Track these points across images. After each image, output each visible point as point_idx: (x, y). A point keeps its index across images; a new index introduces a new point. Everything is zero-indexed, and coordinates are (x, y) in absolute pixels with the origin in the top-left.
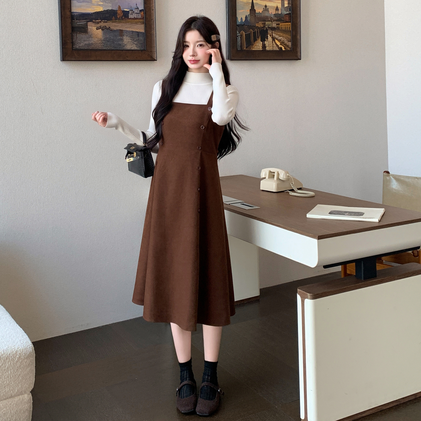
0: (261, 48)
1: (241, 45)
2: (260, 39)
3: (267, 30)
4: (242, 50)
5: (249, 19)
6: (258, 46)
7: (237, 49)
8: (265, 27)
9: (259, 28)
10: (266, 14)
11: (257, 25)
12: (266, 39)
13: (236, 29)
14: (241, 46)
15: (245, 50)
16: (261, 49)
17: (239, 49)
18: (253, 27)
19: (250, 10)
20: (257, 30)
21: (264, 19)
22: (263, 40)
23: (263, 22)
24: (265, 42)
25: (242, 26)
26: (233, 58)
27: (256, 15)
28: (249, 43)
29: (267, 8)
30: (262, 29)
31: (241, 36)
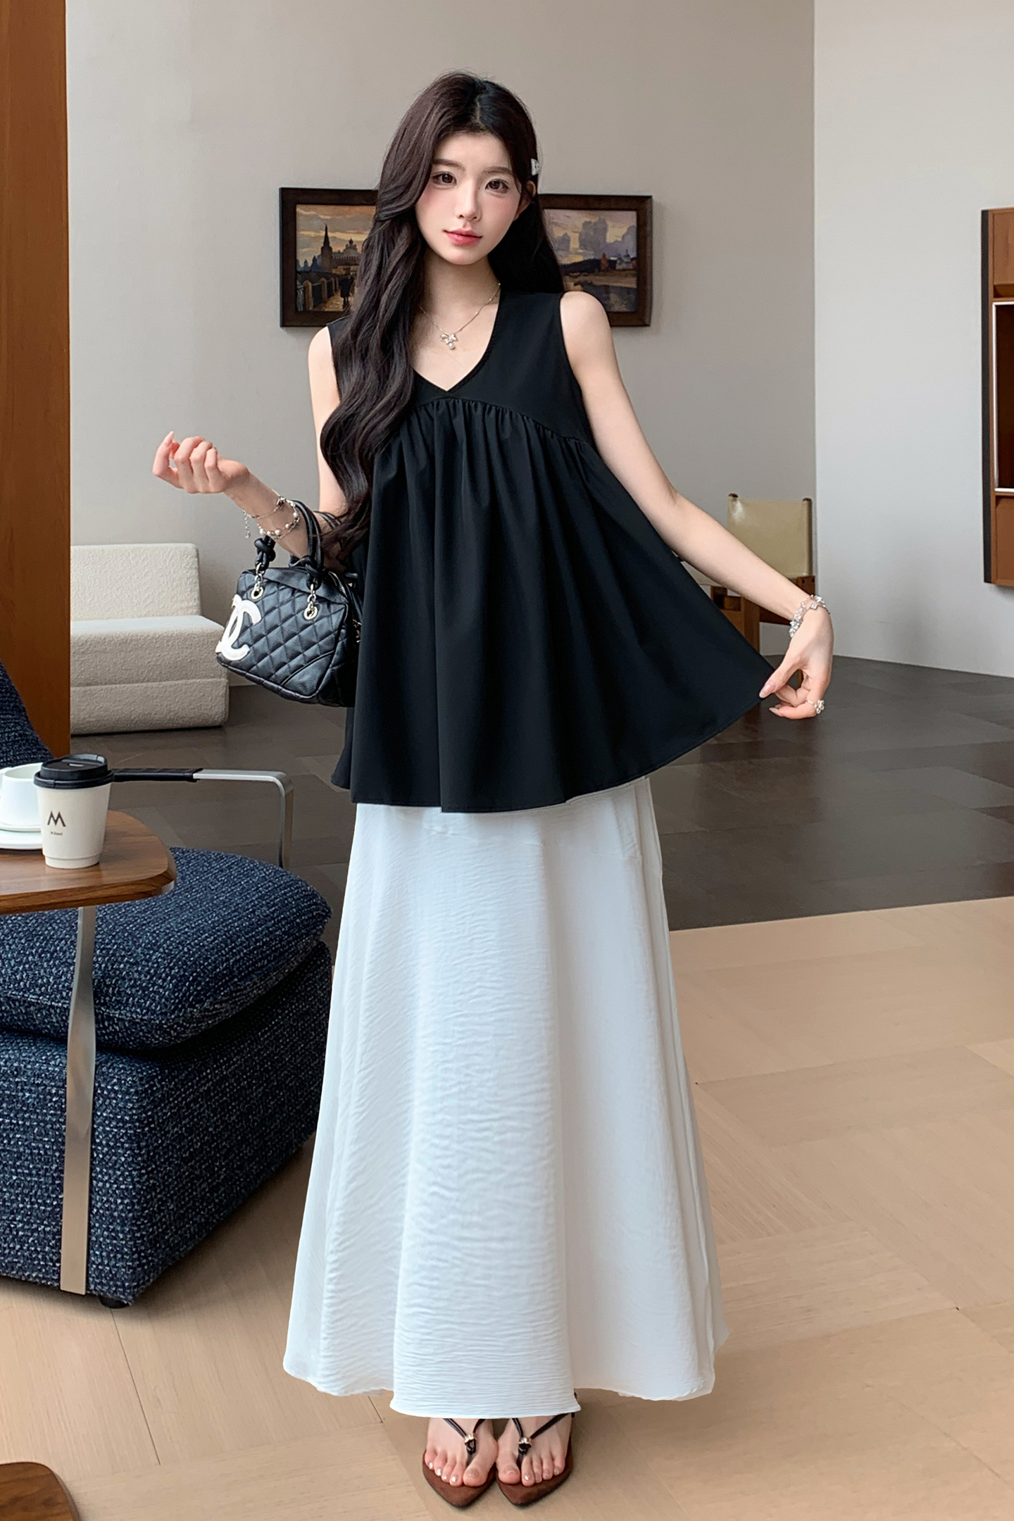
0: (341, 307)
1: (305, 302)
2: (339, 294)
3: (353, 279)
4: (306, 311)
5: (318, 262)
6: (336, 304)
7: (296, 308)
8: (349, 274)
9: (338, 276)
10: (352, 254)
11: (334, 271)
12: (350, 294)
13: (296, 279)
14: (304, 305)
15: (309, 311)
16: (341, 309)
17: (300, 309)
18: (327, 275)
19: (322, 248)
20: (335, 278)
21: (349, 262)
22: (345, 295)
23: (346, 267)
24: (349, 299)
25: (307, 273)
26: (287, 323)
27: (333, 256)
28: (319, 299)
29: (354, 244)
30: (344, 277)
31: (305, 289)
